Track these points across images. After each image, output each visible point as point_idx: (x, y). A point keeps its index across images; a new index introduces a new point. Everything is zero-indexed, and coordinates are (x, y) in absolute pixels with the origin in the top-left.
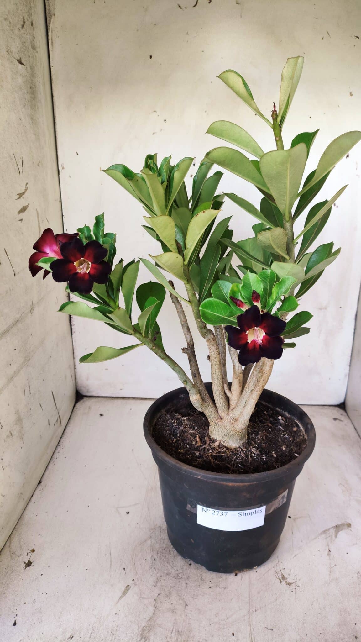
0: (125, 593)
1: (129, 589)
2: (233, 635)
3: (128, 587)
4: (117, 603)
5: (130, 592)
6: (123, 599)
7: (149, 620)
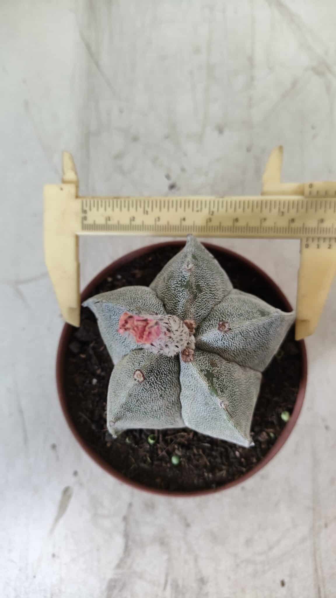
0: (63, 507)
1: (70, 497)
2: (283, 584)
3: (67, 492)
4: (52, 531)
5: (73, 504)
6: (61, 521)
7: (118, 566)
